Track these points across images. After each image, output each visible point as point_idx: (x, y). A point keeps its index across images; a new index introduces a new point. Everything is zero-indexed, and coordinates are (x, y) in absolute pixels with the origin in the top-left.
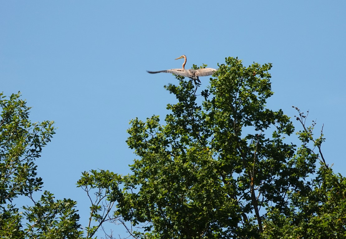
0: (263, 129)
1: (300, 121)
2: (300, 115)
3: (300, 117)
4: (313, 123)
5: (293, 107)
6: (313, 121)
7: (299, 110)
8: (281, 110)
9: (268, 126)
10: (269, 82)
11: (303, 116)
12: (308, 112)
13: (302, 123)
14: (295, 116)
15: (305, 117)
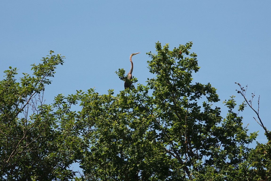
0: (196, 99)
1: (242, 94)
2: (242, 89)
3: (241, 91)
4: (253, 95)
5: (236, 83)
6: (252, 94)
7: (240, 85)
8: (209, 83)
9: (200, 97)
10: (196, 60)
11: (243, 90)
12: (247, 86)
13: (243, 95)
14: (236, 90)
15: (245, 90)
